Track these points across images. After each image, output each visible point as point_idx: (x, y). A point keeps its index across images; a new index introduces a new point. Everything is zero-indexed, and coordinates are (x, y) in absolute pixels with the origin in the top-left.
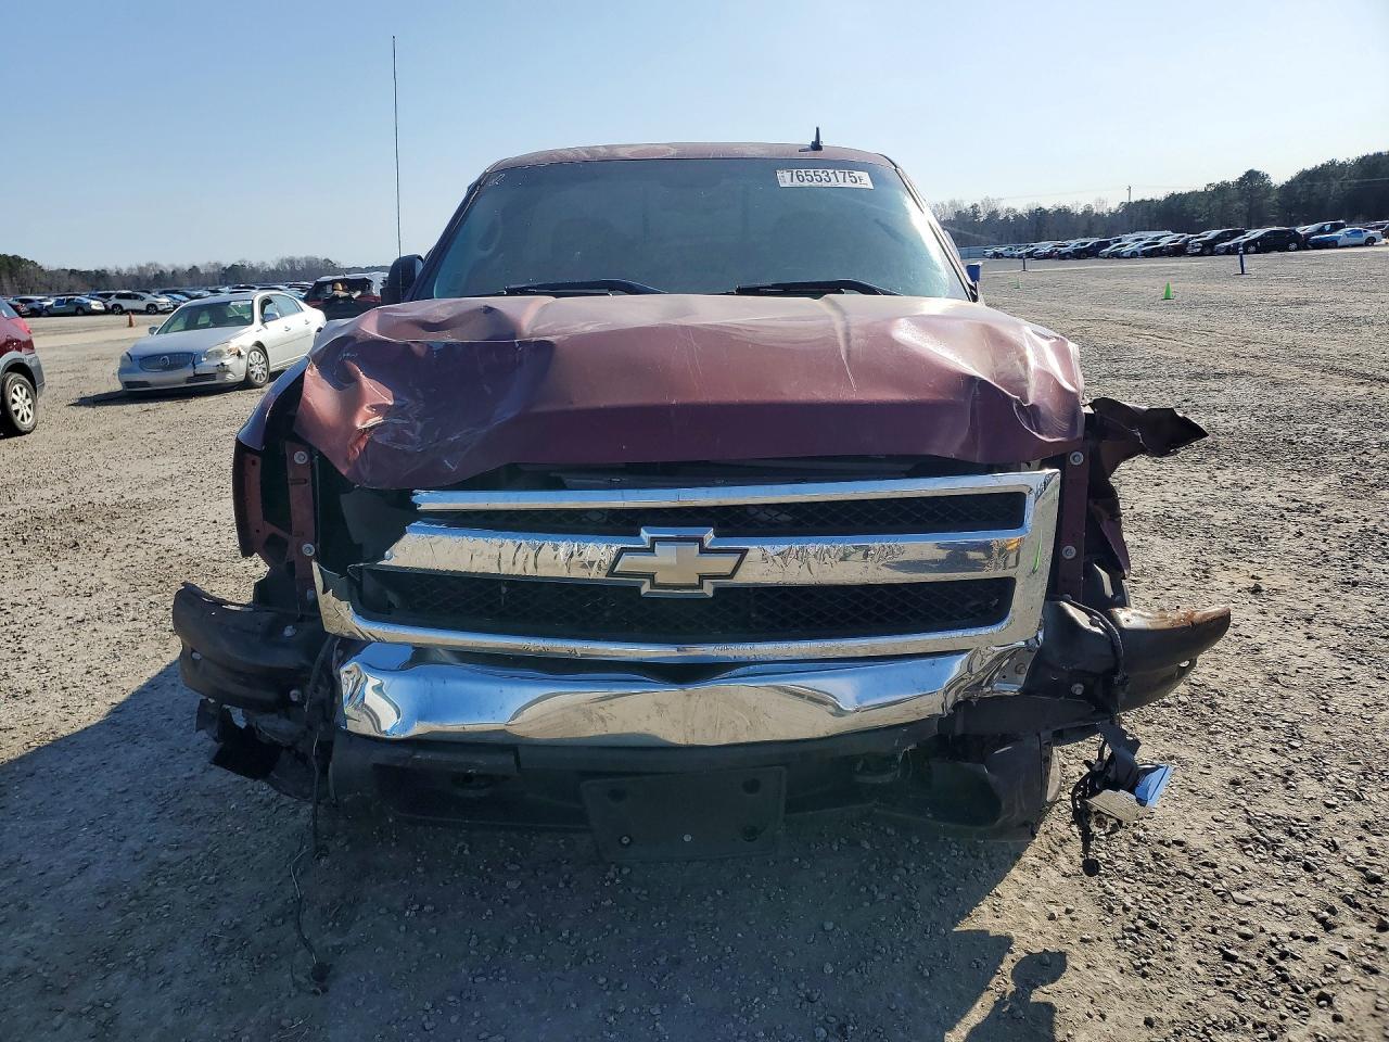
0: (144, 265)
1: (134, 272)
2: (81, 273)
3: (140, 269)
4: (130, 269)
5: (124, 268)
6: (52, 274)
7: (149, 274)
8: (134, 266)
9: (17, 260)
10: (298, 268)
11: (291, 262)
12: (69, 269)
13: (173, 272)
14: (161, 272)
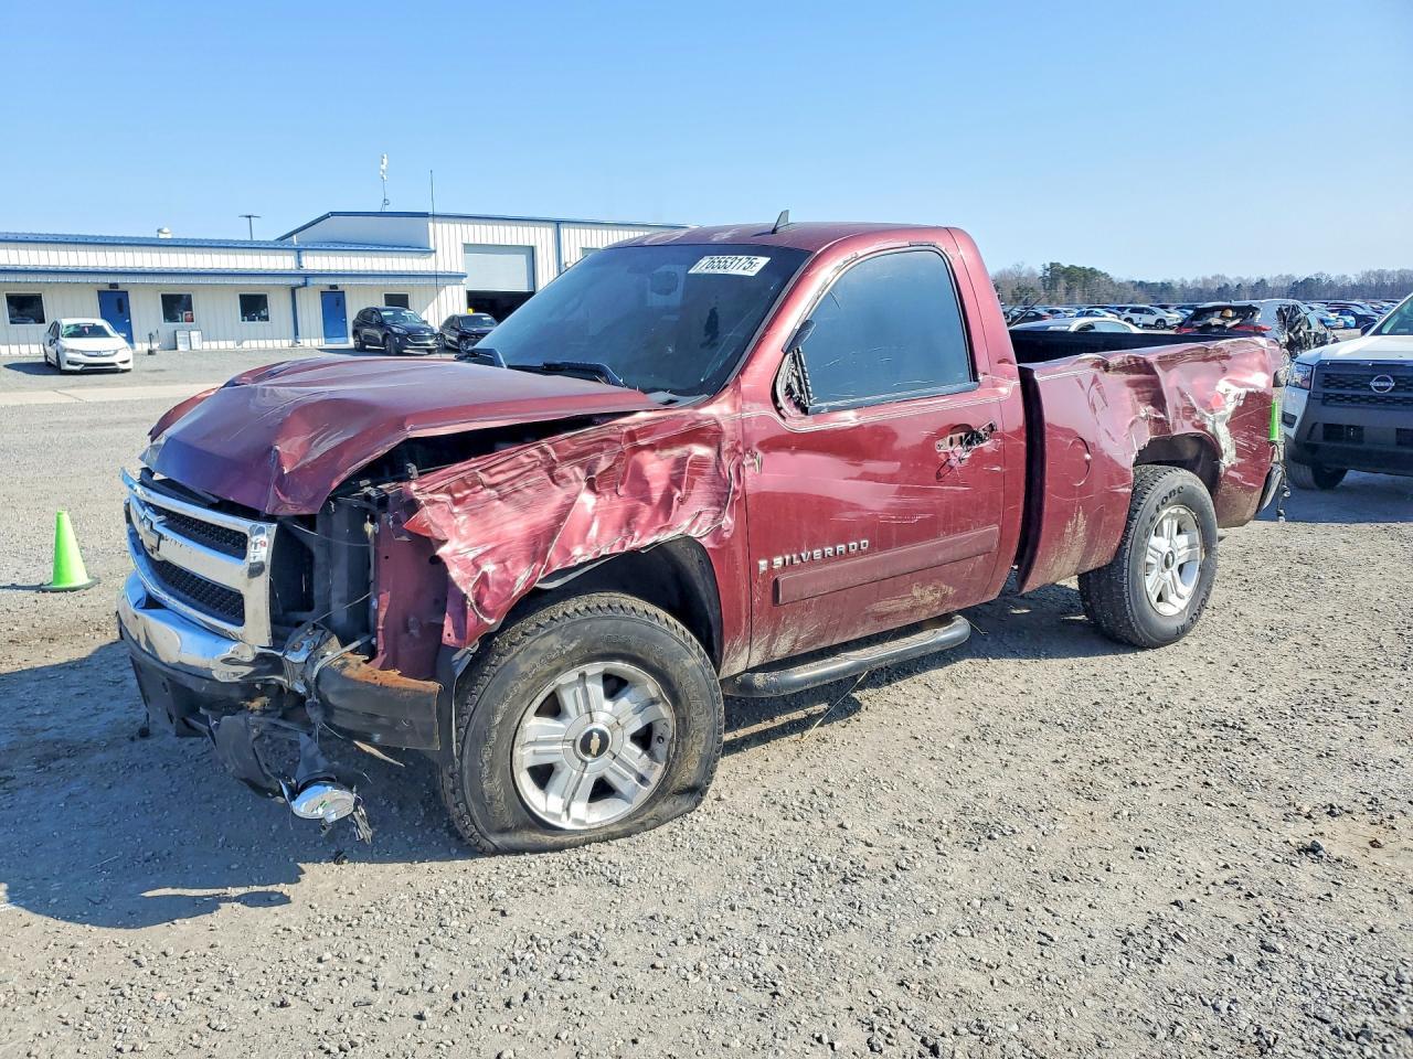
0: (1210, 277)
1: (1199, 286)
2: (1147, 285)
3: (1205, 281)
4: (1195, 281)
5: (1189, 280)
6: (1121, 285)
7: (1212, 288)
8: (1200, 279)
9: (1093, 272)
10: (1388, 283)
11: (1380, 275)
12: (1138, 280)
13: (1239, 286)
14: (1227, 285)
